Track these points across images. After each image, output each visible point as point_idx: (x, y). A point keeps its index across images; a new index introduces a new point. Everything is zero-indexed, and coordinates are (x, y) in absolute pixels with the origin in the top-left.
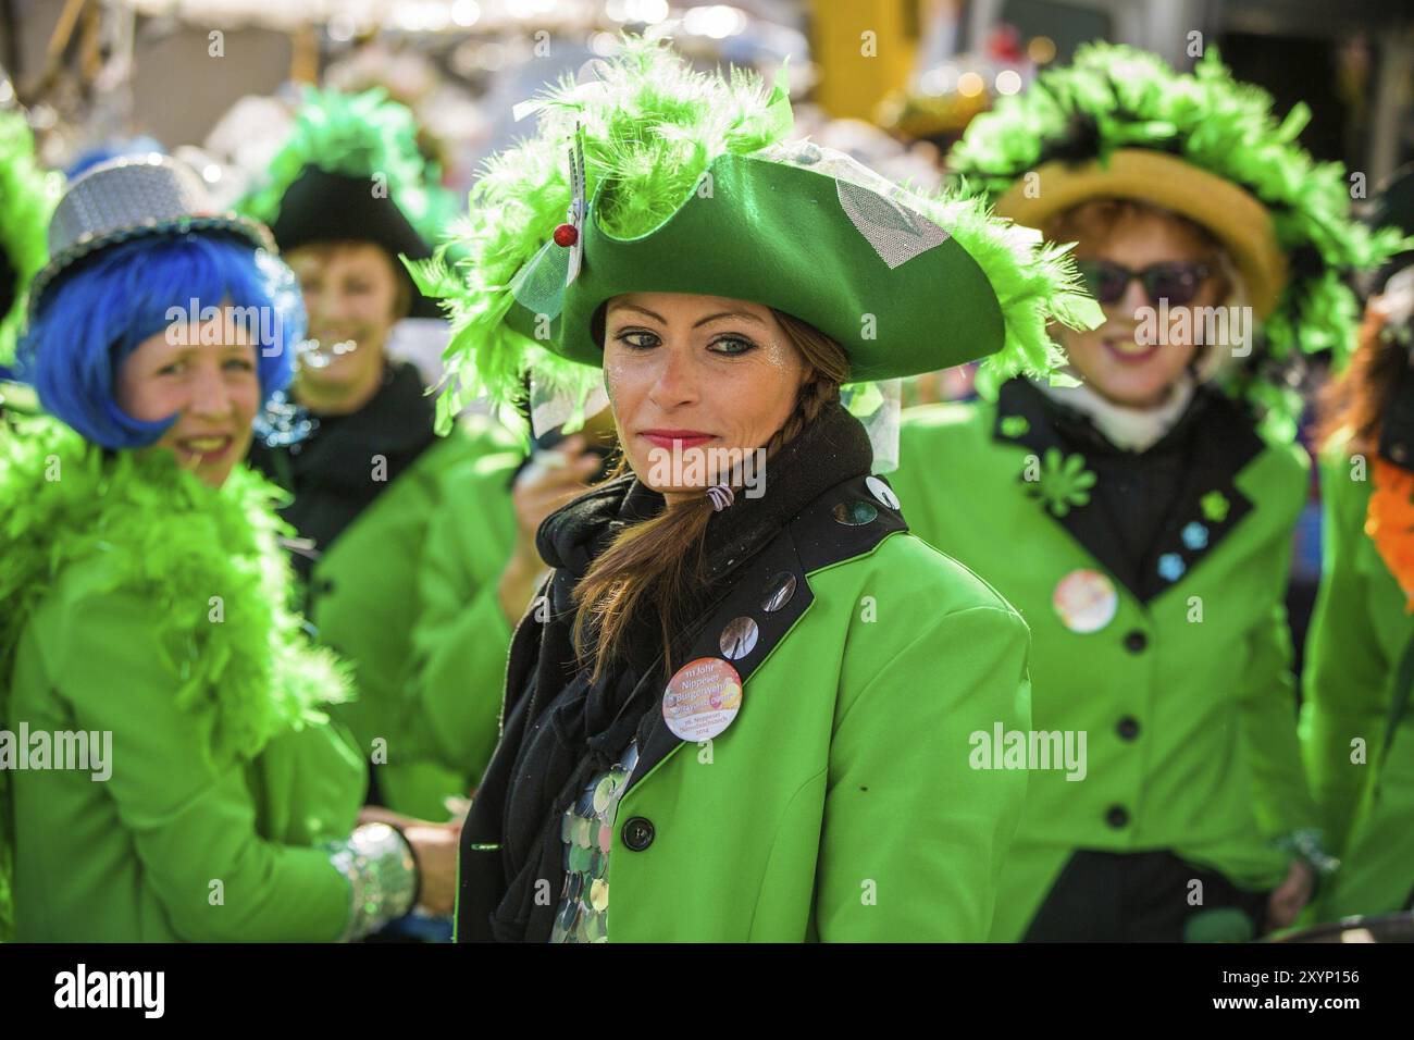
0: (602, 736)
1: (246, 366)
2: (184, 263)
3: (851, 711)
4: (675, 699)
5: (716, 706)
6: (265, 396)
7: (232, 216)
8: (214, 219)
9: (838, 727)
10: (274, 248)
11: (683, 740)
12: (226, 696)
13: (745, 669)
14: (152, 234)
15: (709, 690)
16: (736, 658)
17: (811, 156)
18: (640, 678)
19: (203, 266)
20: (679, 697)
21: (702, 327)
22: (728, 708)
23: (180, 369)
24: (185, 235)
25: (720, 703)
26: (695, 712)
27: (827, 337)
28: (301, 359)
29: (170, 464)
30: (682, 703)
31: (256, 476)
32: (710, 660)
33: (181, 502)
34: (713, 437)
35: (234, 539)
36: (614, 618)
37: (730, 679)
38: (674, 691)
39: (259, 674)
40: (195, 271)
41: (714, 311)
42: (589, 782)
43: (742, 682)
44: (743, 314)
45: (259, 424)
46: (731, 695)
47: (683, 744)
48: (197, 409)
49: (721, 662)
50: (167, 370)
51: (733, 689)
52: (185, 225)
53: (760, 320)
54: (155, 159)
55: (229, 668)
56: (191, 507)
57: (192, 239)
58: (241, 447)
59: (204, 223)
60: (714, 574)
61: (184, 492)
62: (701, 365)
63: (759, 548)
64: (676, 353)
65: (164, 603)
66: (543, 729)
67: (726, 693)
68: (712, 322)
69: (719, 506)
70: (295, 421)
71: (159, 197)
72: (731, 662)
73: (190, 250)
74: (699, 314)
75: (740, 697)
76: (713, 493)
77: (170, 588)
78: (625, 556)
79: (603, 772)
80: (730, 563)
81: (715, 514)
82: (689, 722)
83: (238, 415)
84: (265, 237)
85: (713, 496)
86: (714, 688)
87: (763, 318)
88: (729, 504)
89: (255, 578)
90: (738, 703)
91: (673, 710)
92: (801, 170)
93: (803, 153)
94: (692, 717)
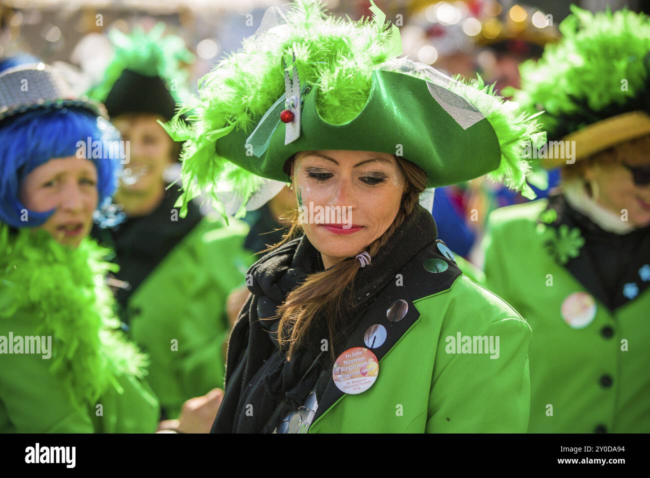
0: (293, 391)
1: (91, 183)
2: (59, 125)
3: (442, 377)
4: (340, 370)
5: (364, 374)
6: (101, 200)
7: (85, 99)
8: (75, 101)
9: (434, 384)
10: (107, 116)
11: (345, 393)
12: (77, 367)
13: (380, 353)
14: (41, 108)
15: (359, 366)
16: (374, 348)
17: (408, 67)
18: (315, 359)
19: (70, 127)
20: (342, 369)
21: (358, 167)
22: (371, 376)
23: (55, 184)
24: (61, 109)
25: (366, 373)
26: (352, 377)
27: (421, 169)
28: (121, 180)
29: (47, 238)
30: (344, 372)
31: (94, 244)
32: (359, 349)
33: (50, 258)
34: (362, 227)
35: (81, 279)
36: (301, 325)
37: (372, 359)
38: (339, 365)
39: (93, 354)
40: (65, 129)
41: (367, 158)
42: (285, 416)
43: (379, 361)
44: (381, 160)
45: (97, 215)
46: (373, 368)
47: (344, 396)
48: (66, 206)
49: (366, 350)
50: (48, 184)
51: (373, 365)
52: (60, 103)
53: (390, 162)
54: (41, 66)
55: (78, 352)
56: (56, 261)
57: (65, 111)
58: (87, 229)
59: (70, 103)
60: (359, 301)
61: (53, 253)
62: (357, 187)
63: (383, 287)
64: (345, 182)
65: (41, 315)
66: (255, 387)
67: (369, 367)
68: (365, 164)
69: (363, 265)
70: (117, 213)
71: (44, 88)
72: (371, 349)
73: (63, 117)
74: (358, 160)
75: (378, 370)
76: (360, 257)
77: (44, 306)
78: (312, 291)
79: (293, 411)
80: (367, 295)
81: (361, 268)
82: (349, 383)
83: (87, 210)
84: (102, 110)
85: (360, 259)
86: (363, 365)
87: (391, 161)
88: (368, 264)
89: (92, 300)
90: (377, 373)
91: (339, 376)
92: (403, 75)
93: (404, 65)
94: (350, 381)
